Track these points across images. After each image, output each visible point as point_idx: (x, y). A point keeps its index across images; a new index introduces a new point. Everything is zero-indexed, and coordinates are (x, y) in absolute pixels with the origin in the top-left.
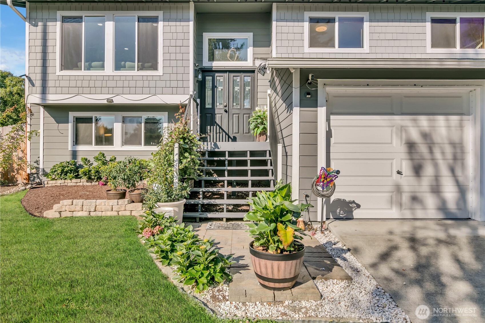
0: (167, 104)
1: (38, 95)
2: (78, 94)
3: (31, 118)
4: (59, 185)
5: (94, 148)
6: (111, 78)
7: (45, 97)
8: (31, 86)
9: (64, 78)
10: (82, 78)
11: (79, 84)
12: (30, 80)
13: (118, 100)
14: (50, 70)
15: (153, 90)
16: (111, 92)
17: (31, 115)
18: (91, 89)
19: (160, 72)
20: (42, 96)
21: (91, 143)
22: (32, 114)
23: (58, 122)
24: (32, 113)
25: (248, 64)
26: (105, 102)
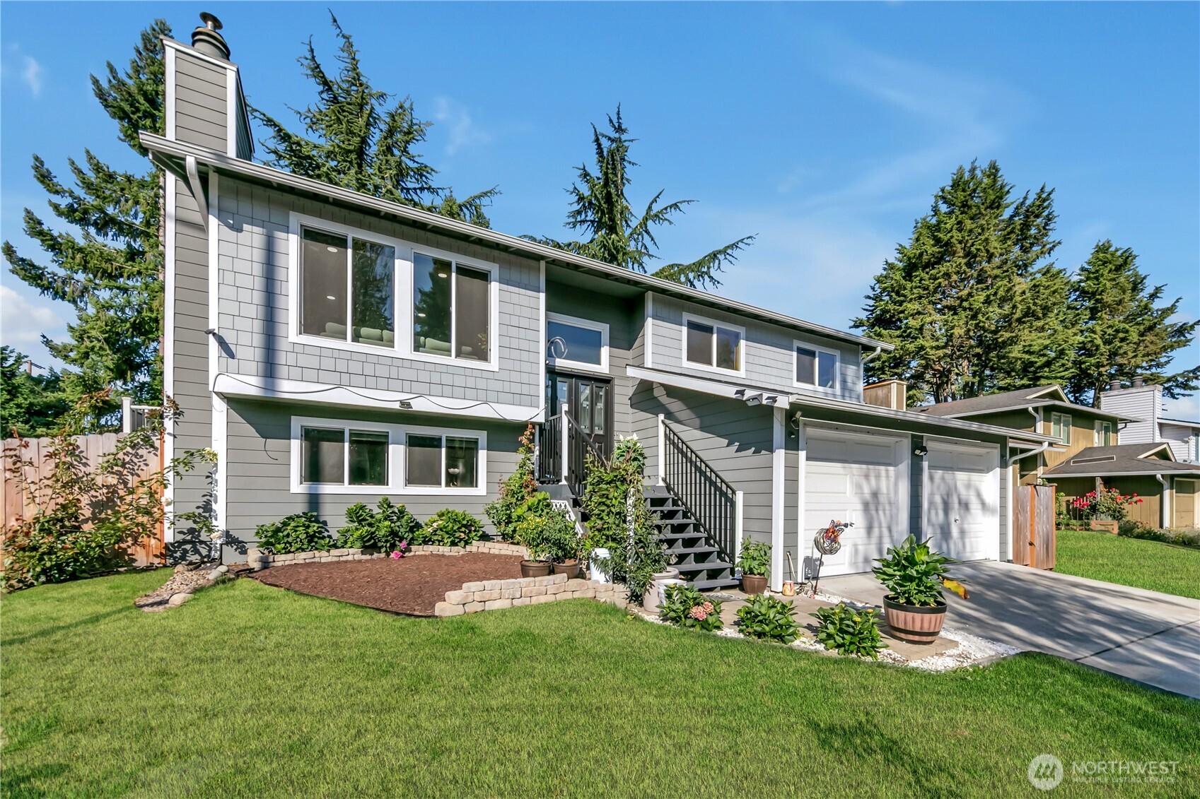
0: (505, 419)
1: (253, 378)
2: (339, 386)
3: (177, 420)
4: (302, 562)
5: (346, 488)
6: (407, 364)
7: (273, 384)
8: (224, 354)
9: (307, 350)
10: (348, 356)
11: (342, 366)
12: (222, 342)
13: (420, 405)
14: (281, 330)
15: (482, 394)
16: (407, 388)
17: (175, 414)
18: (369, 380)
19: (494, 364)
20: (266, 383)
21: (341, 481)
22: (178, 413)
23: (265, 436)
24: (178, 409)
25: (603, 368)
26: (397, 406)
